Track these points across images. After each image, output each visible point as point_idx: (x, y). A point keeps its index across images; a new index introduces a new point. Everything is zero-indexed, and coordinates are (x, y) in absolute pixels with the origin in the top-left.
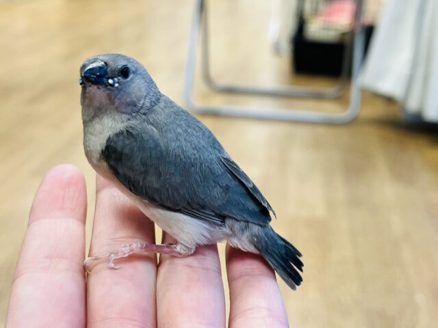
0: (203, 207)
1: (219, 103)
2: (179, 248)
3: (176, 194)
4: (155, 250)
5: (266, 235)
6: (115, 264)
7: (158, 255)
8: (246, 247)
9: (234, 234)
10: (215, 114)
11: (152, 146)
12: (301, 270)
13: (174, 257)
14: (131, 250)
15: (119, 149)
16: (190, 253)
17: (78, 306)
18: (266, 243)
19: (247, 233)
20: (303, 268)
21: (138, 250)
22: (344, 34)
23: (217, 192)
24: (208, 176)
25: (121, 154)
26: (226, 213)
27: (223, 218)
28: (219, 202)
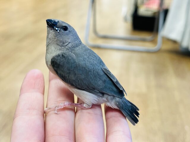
0: (94, 89)
1: (100, 42)
2: (85, 105)
3: (82, 83)
4: (75, 106)
5: (122, 101)
6: (57, 111)
7: (76, 108)
8: (114, 107)
9: (108, 101)
10: (98, 47)
11: (73, 62)
12: (138, 117)
13: (82, 109)
14: (65, 105)
15: (58, 62)
16: (89, 108)
17: (41, 129)
18: (122, 105)
19: (114, 101)
20: (139, 116)
21: (67, 105)
22: (155, 13)
23: (100, 83)
24: (97, 75)
25: (59, 65)
26: (104, 92)
27: (103, 94)
28: (101, 87)
